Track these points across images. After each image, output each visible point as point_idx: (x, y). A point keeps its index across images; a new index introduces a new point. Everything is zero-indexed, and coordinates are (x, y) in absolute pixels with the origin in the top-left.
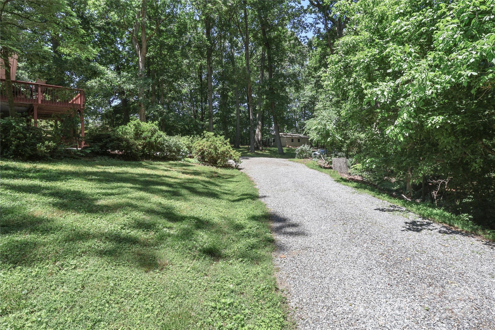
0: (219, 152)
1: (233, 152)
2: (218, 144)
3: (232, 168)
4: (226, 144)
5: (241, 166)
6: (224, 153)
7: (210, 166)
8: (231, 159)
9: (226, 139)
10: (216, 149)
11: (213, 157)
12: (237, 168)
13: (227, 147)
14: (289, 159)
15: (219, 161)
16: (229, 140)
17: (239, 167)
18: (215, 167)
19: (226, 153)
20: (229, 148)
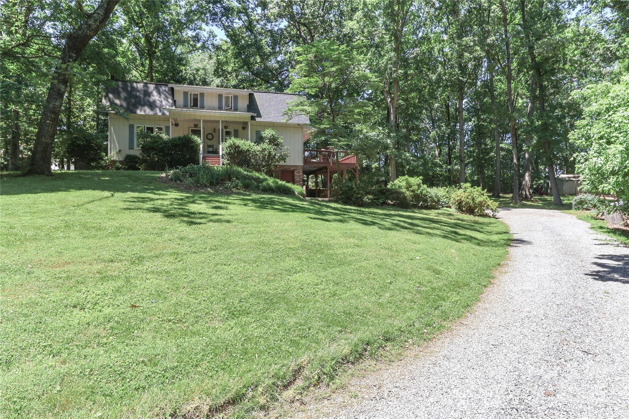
0: (477, 202)
1: (490, 202)
2: (476, 194)
3: (490, 217)
4: (483, 194)
5: (498, 215)
6: (482, 203)
7: (468, 215)
8: (487, 208)
9: (483, 189)
10: (473, 199)
11: (470, 206)
12: (494, 217)
13: (484, 197)
14: (563, 211)
15: (476, 210)
16: (486, 190)
17: (496, 217)
18: (472, 216)
19: (484, 203)
20: (487, 199)
